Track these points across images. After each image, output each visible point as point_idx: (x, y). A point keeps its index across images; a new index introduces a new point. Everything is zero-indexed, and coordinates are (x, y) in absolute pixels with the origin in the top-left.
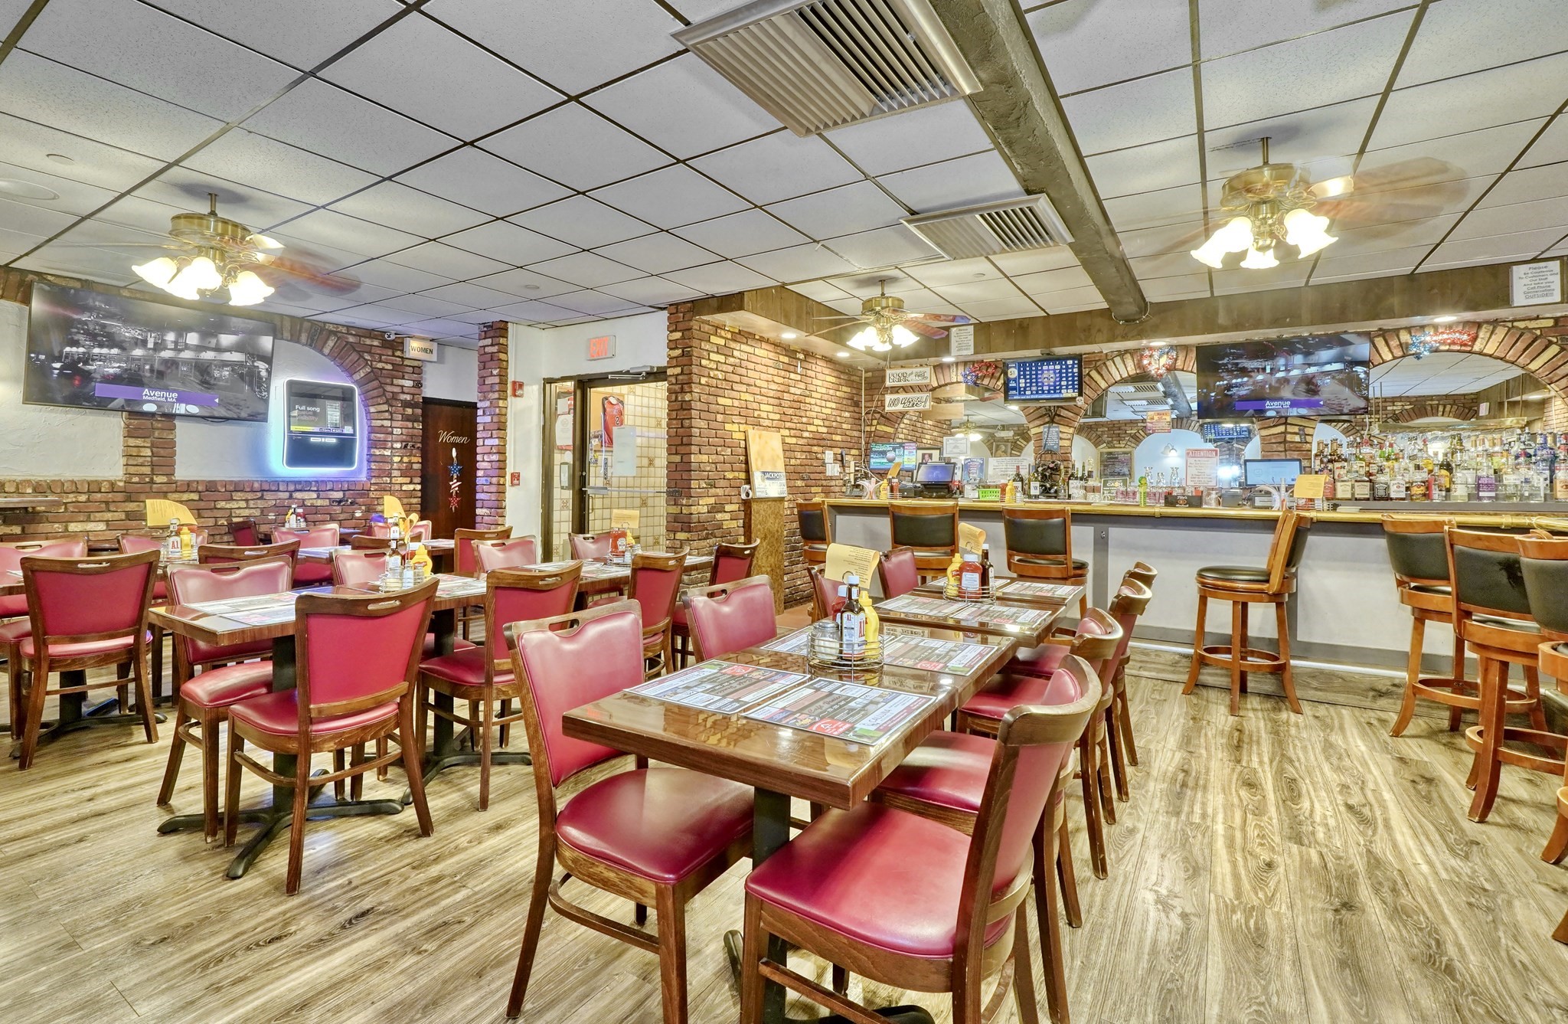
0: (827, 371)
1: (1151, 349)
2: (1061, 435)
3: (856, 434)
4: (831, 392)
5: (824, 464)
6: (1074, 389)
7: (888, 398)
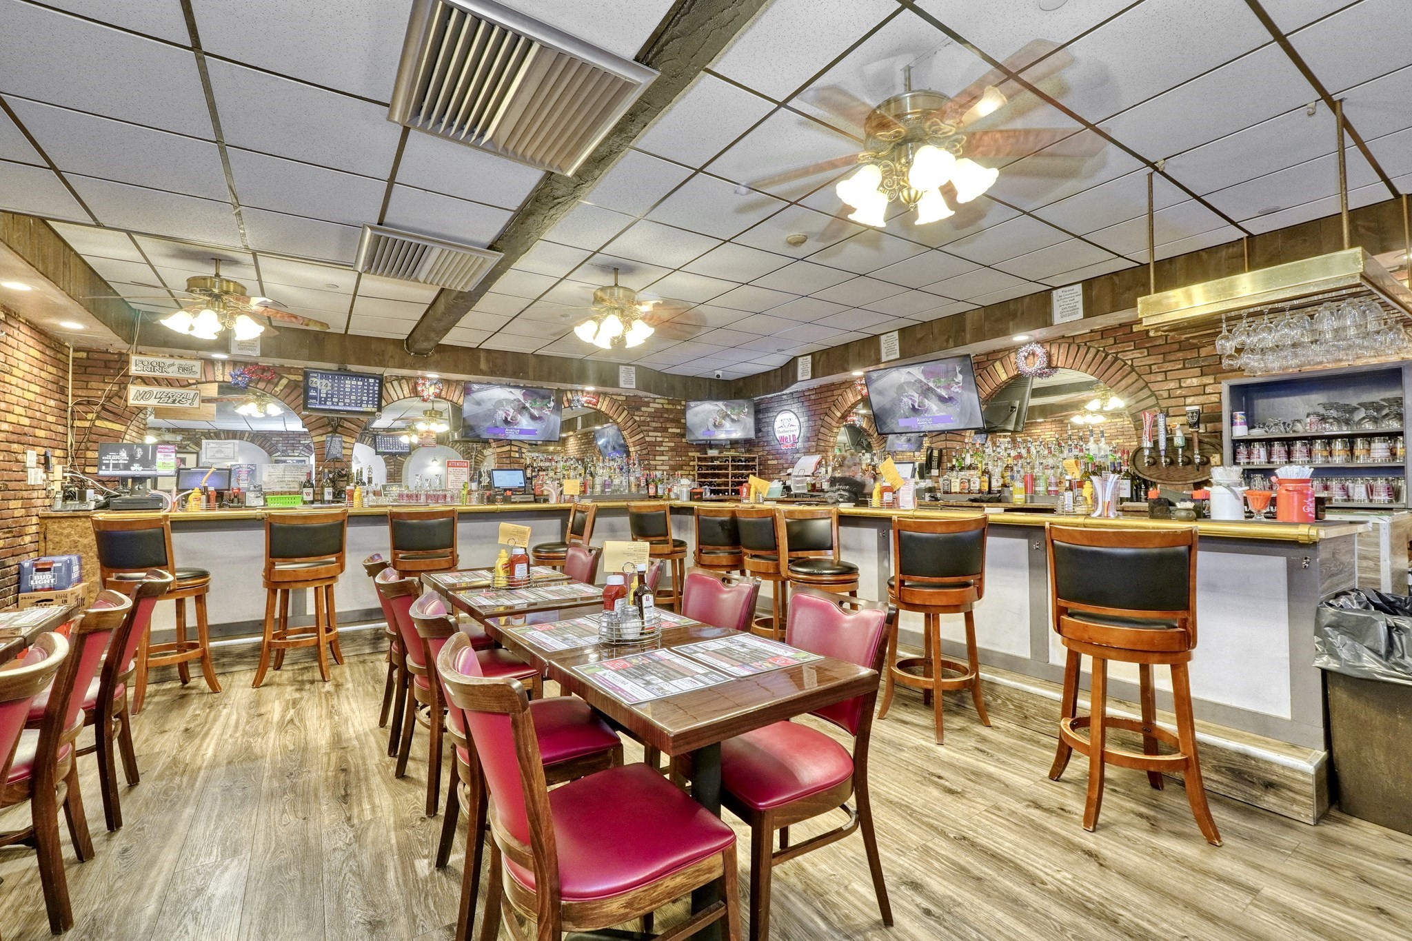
0: (31, 342)
1: (423, 378)
2: (344, 445)
3: (61, 429)
4: (36, 371)
5: (24, 470)
6: (373, 404)
7: (133, 390)
